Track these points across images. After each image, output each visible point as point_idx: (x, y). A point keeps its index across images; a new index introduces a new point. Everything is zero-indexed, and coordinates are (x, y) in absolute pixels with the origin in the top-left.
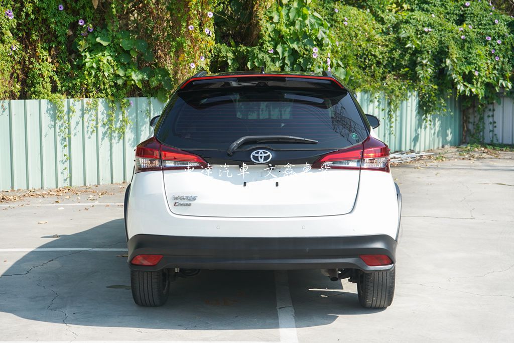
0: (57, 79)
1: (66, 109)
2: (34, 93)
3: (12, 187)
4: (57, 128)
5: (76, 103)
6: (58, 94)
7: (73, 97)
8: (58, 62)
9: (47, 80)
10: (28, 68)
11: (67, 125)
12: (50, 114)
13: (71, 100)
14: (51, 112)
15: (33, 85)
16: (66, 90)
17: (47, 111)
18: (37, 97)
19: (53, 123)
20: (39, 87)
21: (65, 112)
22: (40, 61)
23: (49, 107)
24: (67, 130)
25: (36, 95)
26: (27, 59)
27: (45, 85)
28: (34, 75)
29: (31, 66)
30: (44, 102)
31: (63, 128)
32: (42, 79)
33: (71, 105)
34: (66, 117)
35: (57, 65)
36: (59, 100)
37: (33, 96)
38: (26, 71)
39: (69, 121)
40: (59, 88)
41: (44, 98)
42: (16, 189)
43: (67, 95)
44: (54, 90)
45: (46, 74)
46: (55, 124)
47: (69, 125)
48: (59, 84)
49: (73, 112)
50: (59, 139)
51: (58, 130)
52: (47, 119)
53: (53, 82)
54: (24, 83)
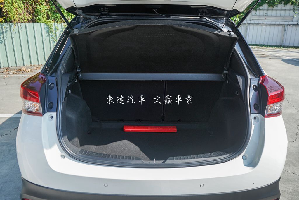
0: (49, 14)
1: (54, 28)
2: (39, 20)
3: (31, 64)
4: (51, 36)
5: (59, 25)
6: (50, 21)
7: (57, 22)
8: (49, 5)
9: (45, 14)
10: (35, 8)
11: (55, 35)
12: (46, 30)
13: (56, 24)
14: (47, 29)
15: (38, 16)
16: (54, 19)
17: (45, 29)
18: (40, 22)
19: (48, 34)
20: (41, 17)
21: (53, 29)
22: (40, 4)
23: (46, 27)
24: (55, 38)
25: (39, 21)
26: (34, 3)
27: (44, 16)
28: (38, 11)
29: (36, 7)
30: (43, 24)
31: (53, 37)
32: (41, 13)
33: (56, 26)
34: (54, 32)
35: (49, 6)
36: (50, 23)
37: (38, 21)
38: (34, 9)
39: (56, 33)
40: (51, 18)
41: (43, 22)
42: (33, 65)
43: (54, 21)
44: (48, 18)
45: (43, 11)
46: (49, 35)
47: (56, 35)
48: (50, 16)
49: (58, 29)
50: (51, 42)
51: (51, 38)
52: (45, 32)
54: (33, 15)
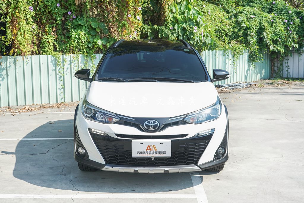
0: (57, 44)
1: (61, 60)
2: (44, 51)
3: (33, 103)
4: (57, 71)
5: (67, 57)
6: (58, 52)
7: (65, 53)
8: (57, 34)
9: (51, 44)
10: (41, 38)
11: (62, 69)
12: (52, 63)
13: (64, 55)
15: (44, 47)
16: (62, 50)
18: (46, 54)
19: (54, 68)
20: (47, 49)
21: (61, 62)
22: (47, 34)
23: (52, 59)
24: (62, 72)
25: (45, 53)
26: (40, 33)
27: (50, 47)
28: (44, 42)
29: (42, 37)
30: (50, 56)
31: (60, 71)
32: (48, 44)
33: (64, 58)
34: (62, 65)
35: (56, 36)
36: (58, 55)
38: (40, 40)
39: (63, 67)
40: (58, 49)
41: (49, 54)
42: (35, 104)
43: (62, 53)
44: (55, 50)
45: (50, 41)
46: (56, 68)
47: (64, 69)
48: (57, 47)
49: (66, 62)
50: (58, 76)
51: (57, 72)
52: (51, 66)
53: (54, 45)
54: (39, 46)
